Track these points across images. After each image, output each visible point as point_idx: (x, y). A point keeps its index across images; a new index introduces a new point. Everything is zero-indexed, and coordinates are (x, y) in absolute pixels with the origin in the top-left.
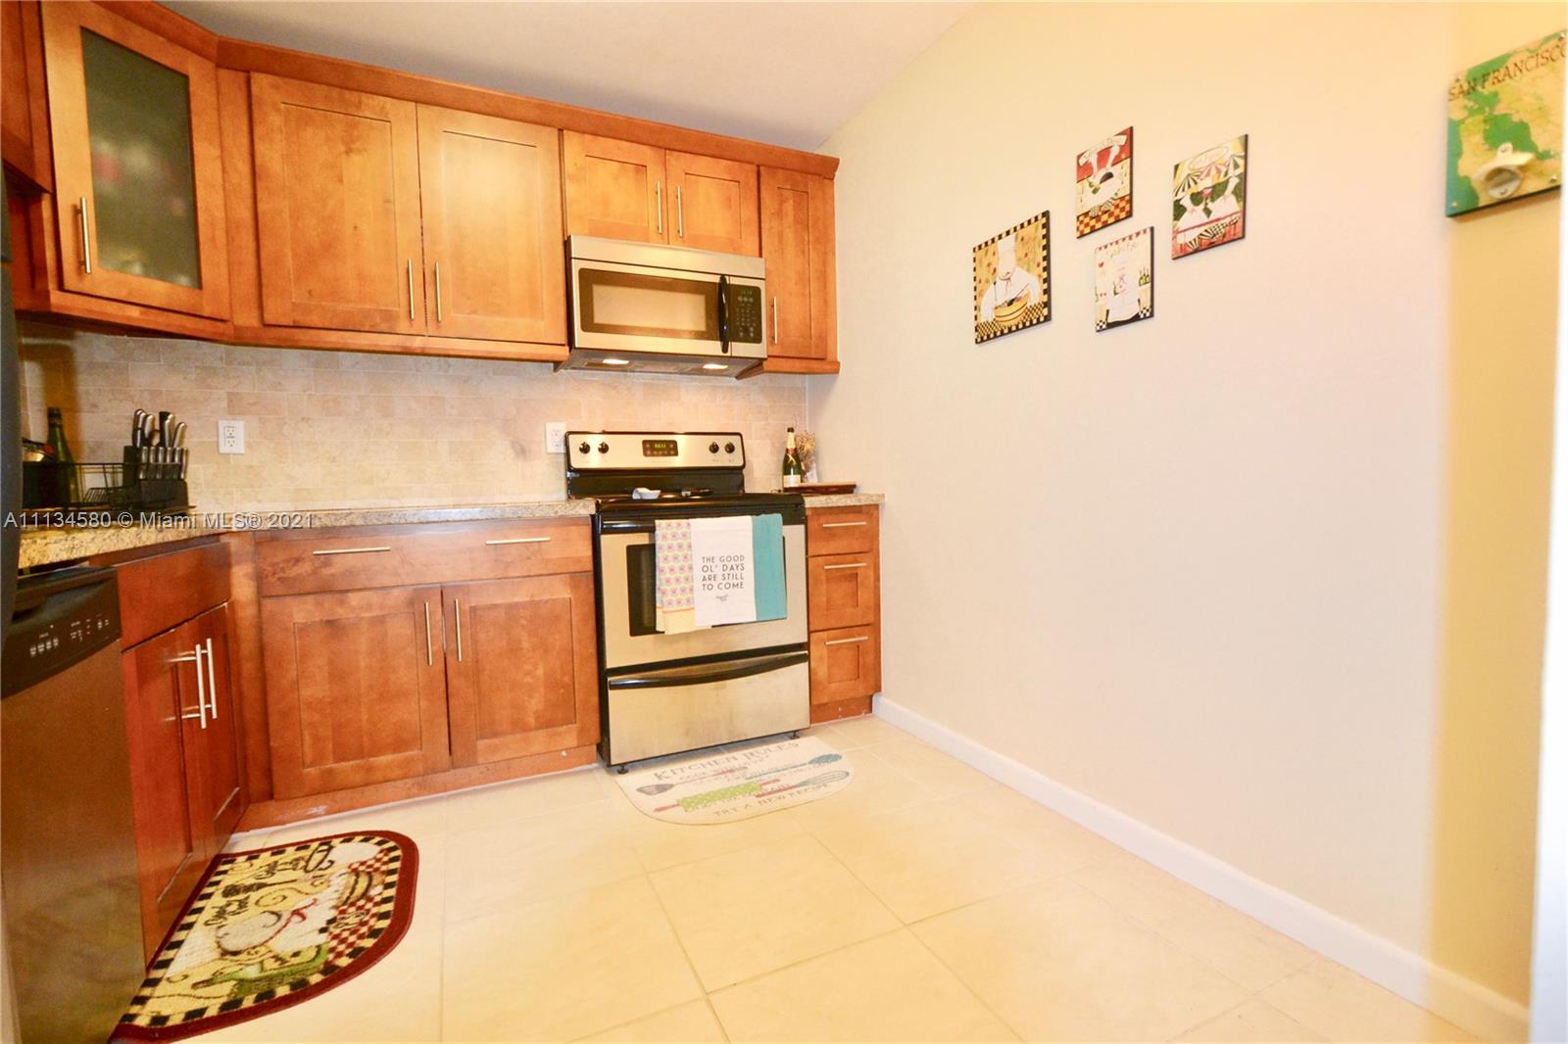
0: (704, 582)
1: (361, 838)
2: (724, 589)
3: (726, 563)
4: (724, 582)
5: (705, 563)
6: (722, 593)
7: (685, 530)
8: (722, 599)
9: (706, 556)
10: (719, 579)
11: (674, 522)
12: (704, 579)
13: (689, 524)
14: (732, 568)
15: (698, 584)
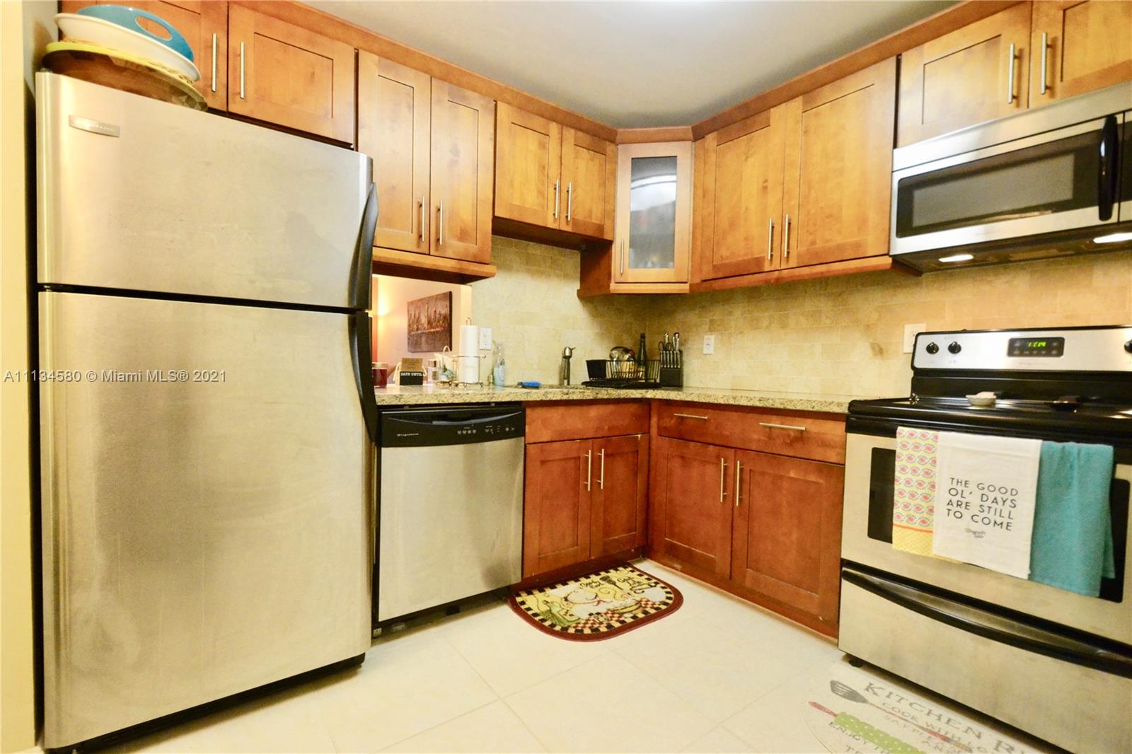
0: (950, 507)
1: (663, 585)
2: (980, 523)
3: (986, 491)
4: (982, 515)
5: (954, 486)
6: (977, 527)
7: (930, 442)
8: (978, 535)
9: (956, 478)
10: (974, 509)
11: (919, 431)
12: (950, 503)
13: (936, 437)
14: (995, 501)
15: (941, 508)
